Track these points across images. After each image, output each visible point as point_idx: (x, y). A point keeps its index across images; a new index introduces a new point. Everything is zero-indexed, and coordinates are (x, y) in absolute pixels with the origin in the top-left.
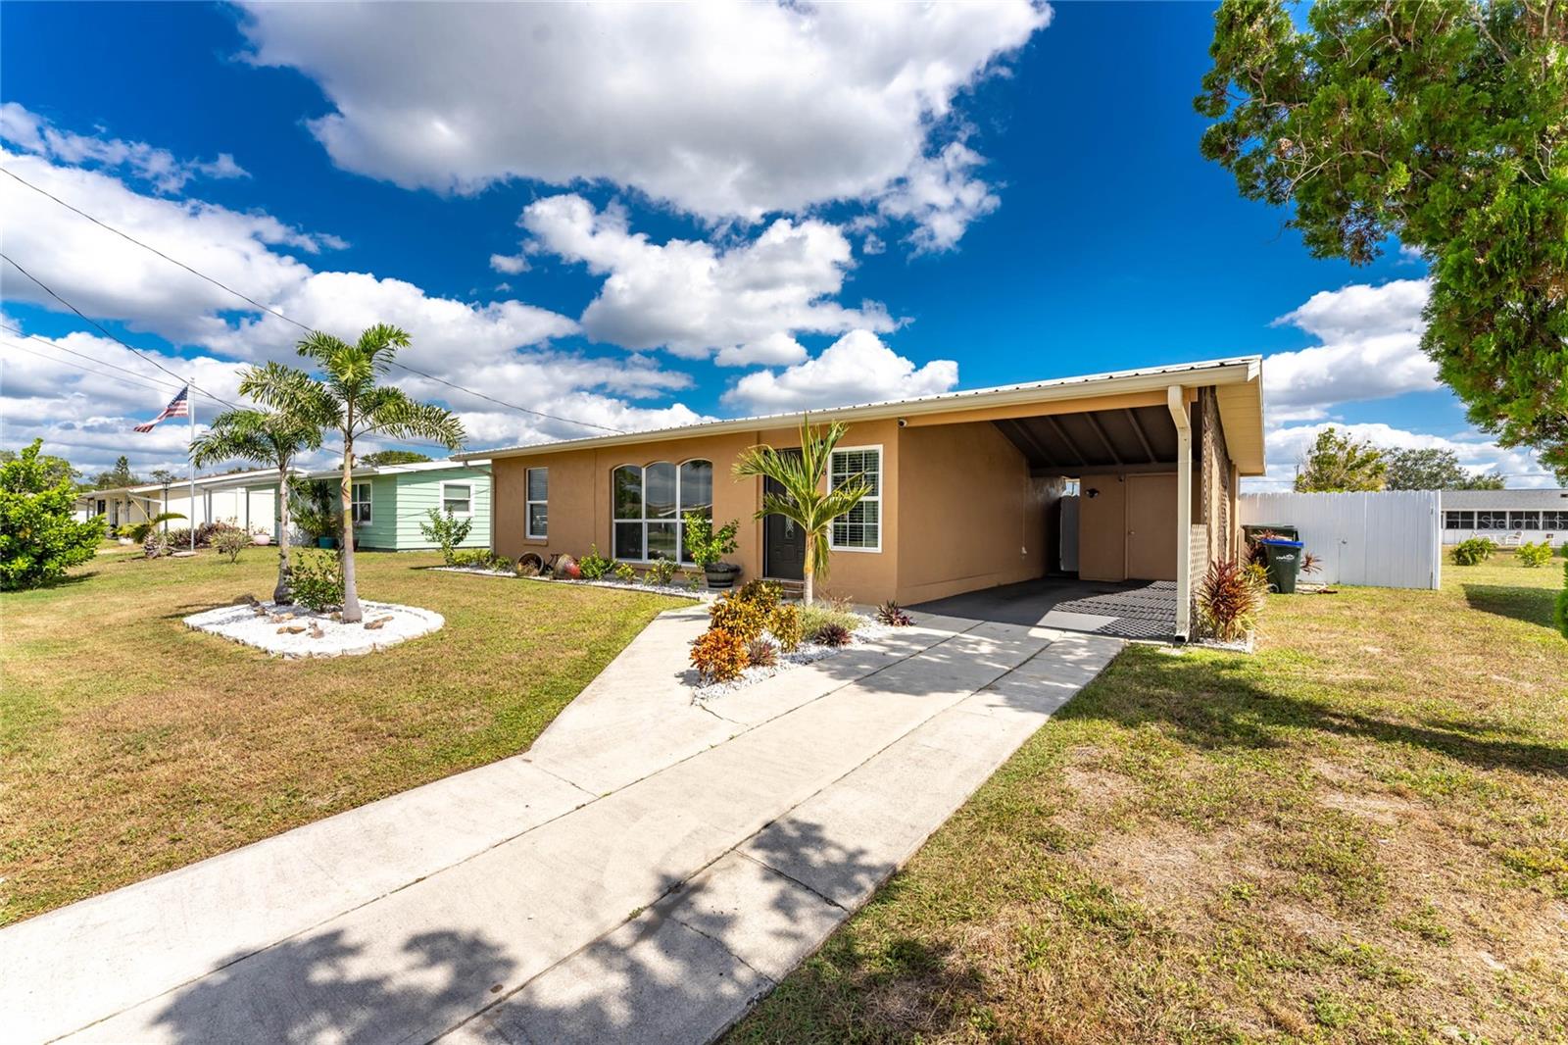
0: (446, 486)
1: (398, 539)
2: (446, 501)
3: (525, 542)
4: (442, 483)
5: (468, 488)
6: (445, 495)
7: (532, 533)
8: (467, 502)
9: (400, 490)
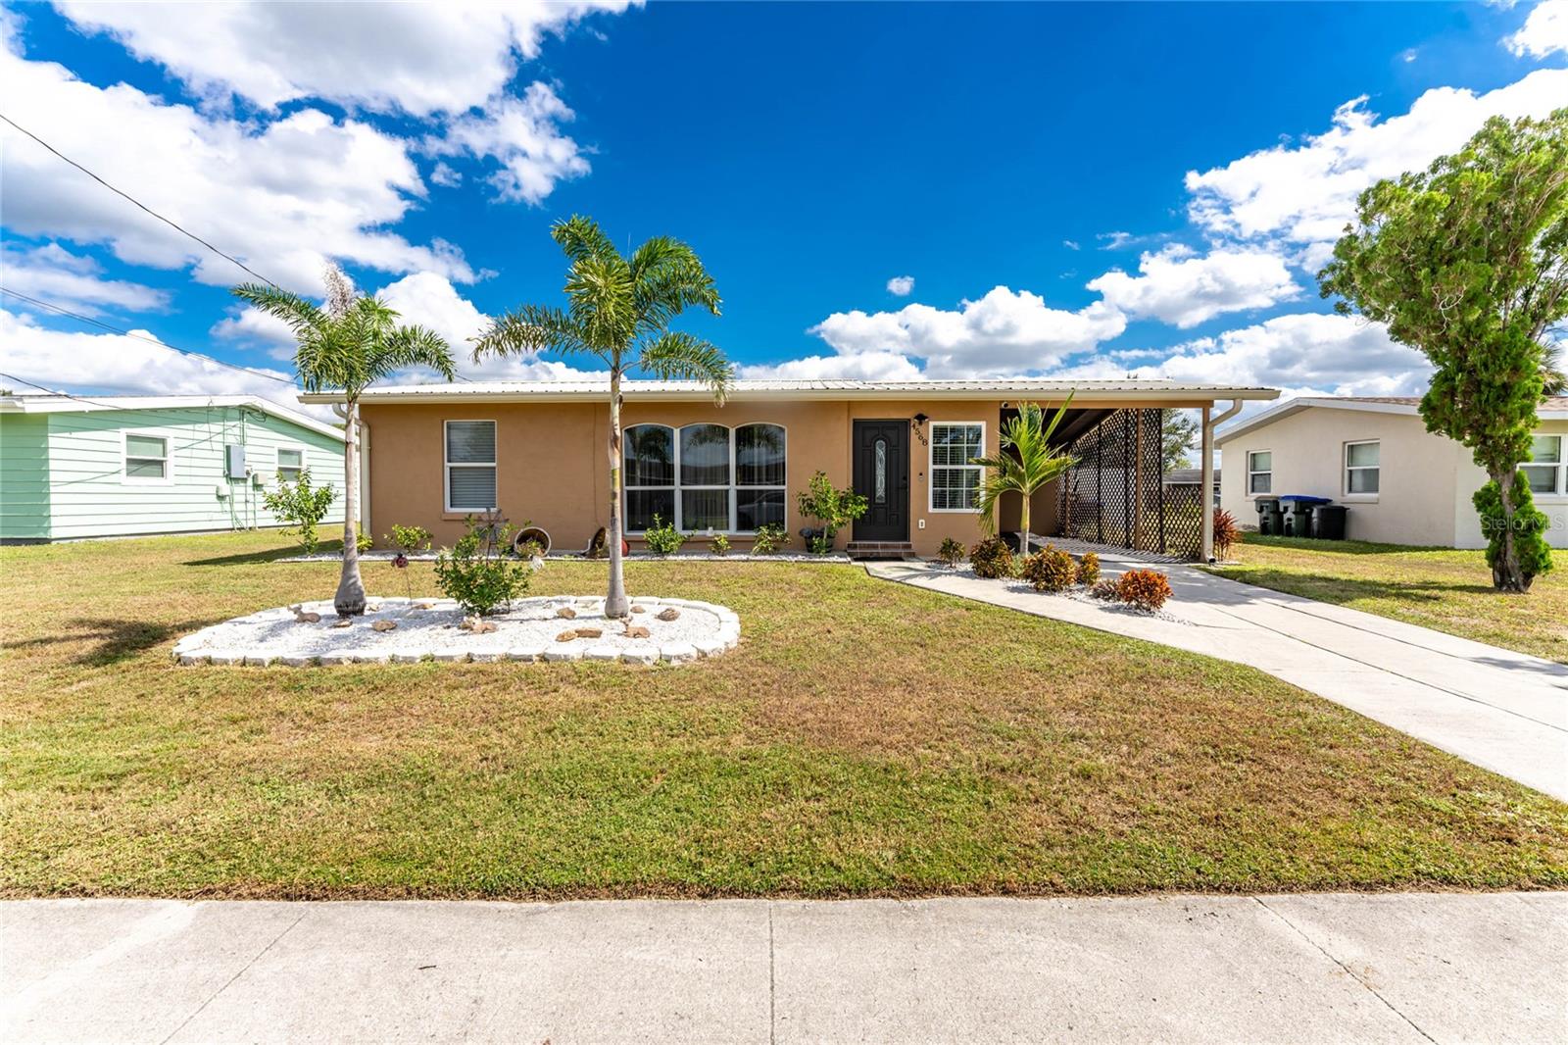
0: (130, 438)
1: (54, 521)
2: (130, 461)
3: (444, 517)
4: (124, 432)
5: (162, 441)
6: (129, 450)
7: (451, 506)
8: (160, 463)
9: (55, 441)
